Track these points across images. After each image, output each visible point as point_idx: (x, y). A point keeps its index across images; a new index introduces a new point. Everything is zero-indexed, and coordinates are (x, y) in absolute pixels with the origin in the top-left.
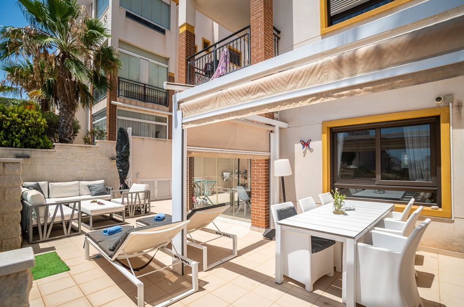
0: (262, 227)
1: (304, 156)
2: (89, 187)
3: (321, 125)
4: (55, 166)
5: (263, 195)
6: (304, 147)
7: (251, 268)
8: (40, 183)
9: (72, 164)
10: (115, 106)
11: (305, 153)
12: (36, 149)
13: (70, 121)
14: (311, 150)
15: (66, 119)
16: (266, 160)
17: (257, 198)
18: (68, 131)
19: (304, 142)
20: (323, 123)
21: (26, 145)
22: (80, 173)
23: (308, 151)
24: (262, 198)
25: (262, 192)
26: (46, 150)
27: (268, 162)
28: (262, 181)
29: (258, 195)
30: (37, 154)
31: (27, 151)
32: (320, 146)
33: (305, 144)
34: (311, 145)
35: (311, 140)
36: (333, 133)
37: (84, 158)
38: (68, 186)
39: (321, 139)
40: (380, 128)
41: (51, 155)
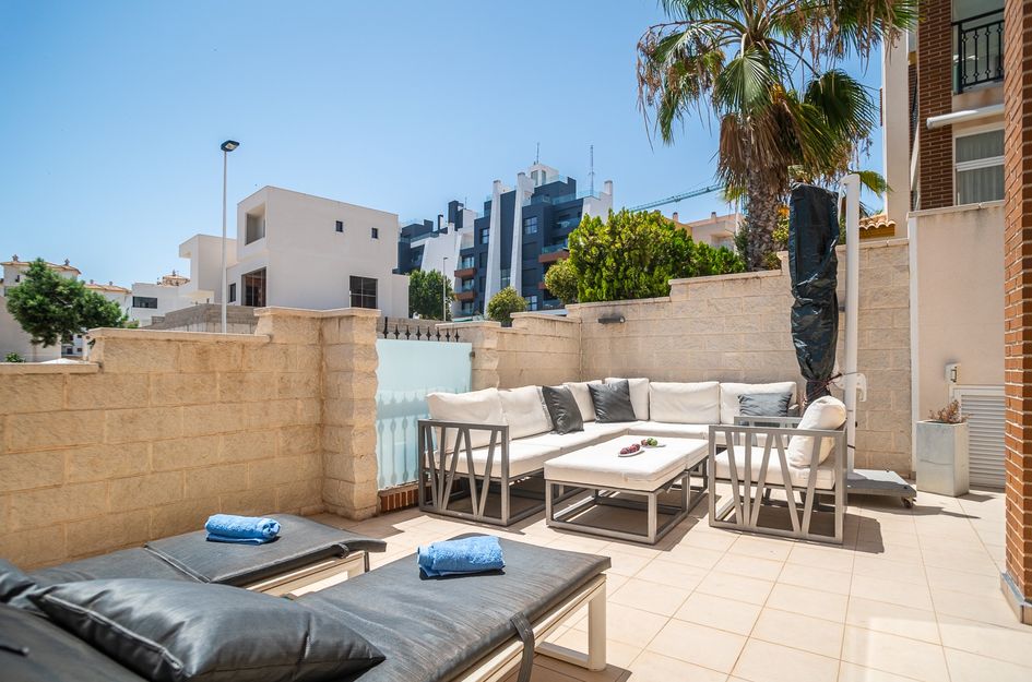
2: (742, 399)
4: (671, 340)
8: (630, 380)
9: (709, 332)
10: (947, 130)
12: (634, 301)
13: (768, 220)
15: (758, 217)
18: (764, 247)
21: (617, 294)
22: (730, 358)
26: (650, 300)
30: (637, 311)
31: (621, 307)
37: (739, 312)
38: (686, 394)
41: (662, 311)
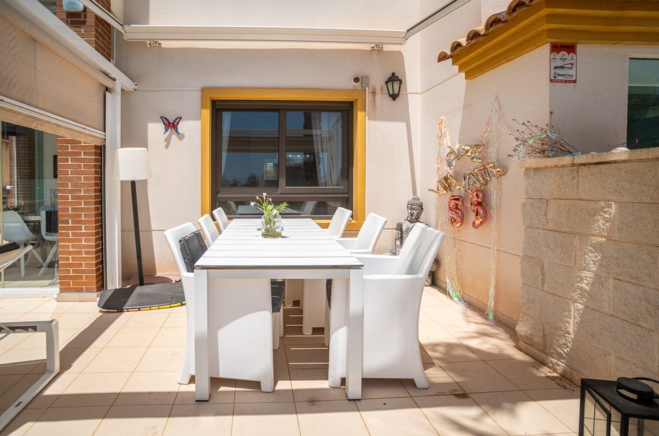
0: (89, 290)
1: (167, 147)
3: (199, 94)
5: (90, 222)
6: (166, 131)
7: (118, 390)
11: (168, 140)
14: (181, 137)
16: (96, 147)
17: (72, 228)
19: (168, 121)
20: (204, 90)
23: (174, 137)
24: (87, 229)
25: (88, 216)
27: (100, 151)
28: (87, 192)
29: (79, 222)
32: (196, 129)
33: (170, 123)
34: (182, 126)
35: (181, 118)
36: (217, 110)
39: (199, 118)
40: (286, 110)
